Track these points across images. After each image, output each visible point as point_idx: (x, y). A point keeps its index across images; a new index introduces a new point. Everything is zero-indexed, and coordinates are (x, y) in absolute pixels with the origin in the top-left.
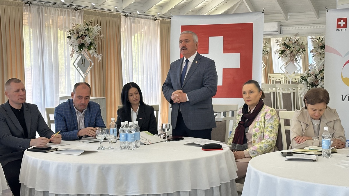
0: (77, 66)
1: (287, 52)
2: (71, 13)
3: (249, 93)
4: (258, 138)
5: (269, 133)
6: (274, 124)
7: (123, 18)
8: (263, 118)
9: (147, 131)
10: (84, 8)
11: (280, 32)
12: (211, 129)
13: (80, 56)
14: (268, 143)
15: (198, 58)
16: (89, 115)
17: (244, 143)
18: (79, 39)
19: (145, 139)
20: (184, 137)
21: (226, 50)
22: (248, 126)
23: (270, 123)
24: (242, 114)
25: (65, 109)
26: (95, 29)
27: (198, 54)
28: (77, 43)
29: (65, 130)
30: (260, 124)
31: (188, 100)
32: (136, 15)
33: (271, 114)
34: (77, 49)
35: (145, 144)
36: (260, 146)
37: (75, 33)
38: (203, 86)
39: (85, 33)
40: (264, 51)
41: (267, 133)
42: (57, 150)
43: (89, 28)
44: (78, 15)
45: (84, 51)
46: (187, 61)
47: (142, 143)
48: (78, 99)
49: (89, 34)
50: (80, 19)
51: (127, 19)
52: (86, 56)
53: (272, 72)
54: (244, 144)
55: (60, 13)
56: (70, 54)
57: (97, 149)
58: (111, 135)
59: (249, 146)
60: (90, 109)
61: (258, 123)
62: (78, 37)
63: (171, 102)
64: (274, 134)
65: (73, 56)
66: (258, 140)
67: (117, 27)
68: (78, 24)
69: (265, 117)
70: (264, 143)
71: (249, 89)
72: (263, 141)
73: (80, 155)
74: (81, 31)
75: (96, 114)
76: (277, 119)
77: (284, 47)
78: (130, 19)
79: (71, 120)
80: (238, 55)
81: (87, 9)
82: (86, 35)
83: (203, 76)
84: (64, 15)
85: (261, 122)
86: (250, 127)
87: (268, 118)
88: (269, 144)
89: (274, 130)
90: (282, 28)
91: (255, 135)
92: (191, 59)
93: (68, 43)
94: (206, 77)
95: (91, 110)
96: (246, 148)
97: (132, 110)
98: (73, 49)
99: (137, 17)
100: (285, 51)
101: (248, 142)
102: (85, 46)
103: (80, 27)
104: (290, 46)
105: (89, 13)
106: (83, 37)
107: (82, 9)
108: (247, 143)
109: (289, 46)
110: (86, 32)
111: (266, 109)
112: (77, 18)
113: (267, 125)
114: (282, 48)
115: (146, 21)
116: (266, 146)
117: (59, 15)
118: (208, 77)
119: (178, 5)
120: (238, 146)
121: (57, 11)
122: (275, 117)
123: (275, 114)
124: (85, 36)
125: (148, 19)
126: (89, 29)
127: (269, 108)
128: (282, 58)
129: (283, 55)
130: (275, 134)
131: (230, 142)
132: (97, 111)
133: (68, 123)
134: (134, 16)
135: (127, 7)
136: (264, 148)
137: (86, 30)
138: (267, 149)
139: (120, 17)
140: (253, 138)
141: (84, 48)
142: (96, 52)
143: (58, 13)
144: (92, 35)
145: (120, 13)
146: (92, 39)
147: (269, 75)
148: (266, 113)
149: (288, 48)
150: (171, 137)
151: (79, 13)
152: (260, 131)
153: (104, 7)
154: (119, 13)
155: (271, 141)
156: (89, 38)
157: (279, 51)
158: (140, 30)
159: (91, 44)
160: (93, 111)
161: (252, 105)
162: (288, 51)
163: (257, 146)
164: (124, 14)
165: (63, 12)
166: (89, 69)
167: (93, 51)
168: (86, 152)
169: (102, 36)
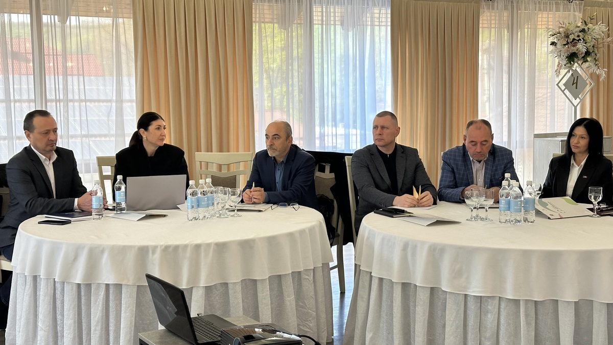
0: (563, 88)
2: (561, 7)
9: (568, 197)
13: (571, 72)
16: (493, 167)
18: (567, 46)
25: (455, 156)
26: (598, 29)
28: (565, 52)
29: (452, 186)
34: (566, 62)
37: (562, 37)
39: (578, 36)
42: (409, 215)
45: (578, 63)
48: (470, 145)
49: (585, 38)
52: (581, 72)
55: (543, 7)
56: (556, 68)
62: (568, 43)
65: (559, 72)
73: (428, 225)
74: (573, 33)
75: (503, 166)
82: (580, 40)
84: (550, 11)
93: (552, 52)
97: (572, 161)
98: (559, 62)
102: (577, 57)
103: (571, 28)
105: (593, 4)
110: (580, 34)
112: (572, 13)
124: (578, 40)
126: (586, 30)
137: (581, 31)
141: (575, 60)
142: (596, 65)
143: (540, 8)
146: (590, 46)
151: (576, 5)
156: (585, 44)
159: (588, 53)
165: (548, 6)
166: (588, 88)
167: (591, 64)
168: (439, 222)
169: (609, 39)
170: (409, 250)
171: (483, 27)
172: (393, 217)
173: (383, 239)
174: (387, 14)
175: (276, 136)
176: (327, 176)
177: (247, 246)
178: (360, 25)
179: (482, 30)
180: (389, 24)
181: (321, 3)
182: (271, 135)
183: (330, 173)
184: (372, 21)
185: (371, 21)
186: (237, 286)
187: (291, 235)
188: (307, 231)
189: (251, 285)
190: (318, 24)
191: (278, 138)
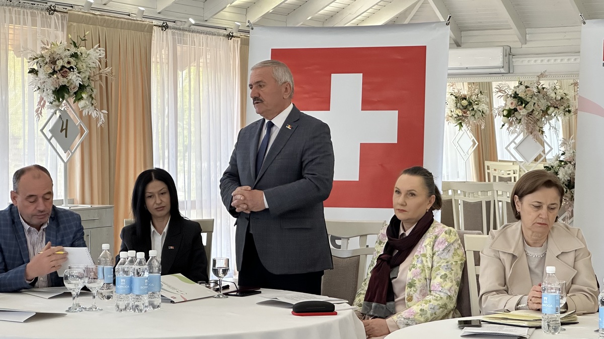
0: (49, 135)
1: (521, 114)
2: (39, 19)
3: (406, 194)
4: (418, 292)
5: (442, 280)
6: (452, 261)
7: (156, 31)
8: (429, 248)
9: (180, 274)
10: (70, 8)
11: (508, 70)
12: (322, 273)
13: (58, 114)
14: (438, 302)
15: (295, 118)
17: (388, 300)
18: (55, 76)
19: (175, 292)
20: (262, 290)
21: (368, 104)
22: (398, 265)
23: (444, 259)
24: (386, 240)
26: (93, 55)
27: (295, 111)
28: (51, 84)
30: (422, 261)
31: (267, 206)
32: (186, 26)
33: (446, 240)
34: (52, 98)
35: (172, 302)
36: (420, 307)
37: (47, 63)
38: (300, 176)
39: (69, 63)
40: (476, 112)
41: (436, 281)
43: (79, 53)
44: (55, 22)
45: (67, 101)
46: (271, 125)
47: (164, 299)
48: (27, 203)
49: (78, 66)
50: (60, 33)
51: (167, 34)
52: (73, 115)
53: (493, 157)
54: (388, 304)
55: (16, 17)
56: (36, 107)
57: (67, 311)
58: (98, 280)
59: (398, 308)
60: (58, 225)
61: (420, 259)
62: (54, 72)
63: (232, 211)
64: (452, 282)
65: (41, 113)
66: (418, 296)
67: (143, 51)
68: (55, 43)
69: (434, 245)
70: (430, 301)
71: (408, 187)
72: (428, 298)
73: (26, 321)
74: (61, 58)
75: (71, 236)
76: (461, 252)
77: (515, 101)
78: (173, 34)
79: (13, 248)
80: (394, 114)
81: (75, 11)
82: (72, 68)
83: (302, 156)
84: (25, 24)
85: (425, 255)
86: (402, 267)
87: (439, 248)
88: (440, 303)
89: (451, 274)
90: (514, 60)
91: (411, 285)
92: (279, 121)
93: (31, 84)
94: (307, 158)
95: (61, 226)
96: (391, 310)
97: (153, 229)
98: (42, 99)
99: (189, 31)
100: (515, 110)
101: (396, 300)
102: (68, 92)
103: (59, 50)
104: (528, 99)
105: (80, 19)
106: (64, 71)
107: (65, 11)
108: (394, 301)
109: (525, 101)
110: (72, 60)
111: (437, 230)
112: (52, 30)
113: (438, 263)
114: (511, 104)
115: (209, 39)
116: (434, 308)
117: (11, 22)
118: (311, 158)
119: (280, 6)
120: (376, 307)
121: (8, 14)
122: (456, 246)
123: (456, 241)
124: (69, 69)
125: (213, 34)
126: (78, 55)
127: (444, 227)
128: (510, 126)
129: (513, 120)
130: (454, 283)
131: (360, 300)
132: (75, 229)
133: (6, 254)
134: (181, 27)
135: (167, 8)
136: (429, 312)
137: (72, 56)
138: (435, 314)
139: (150, 29)
140: (407, 290)
141: (66, 95)
142: (92, 104)
143: (11, 18)
144: (84, 67)
145: (150, 20)
146: (85, 77)
147: (487, 163)
148: (436, 237)
149: (523, 105)
150: (233, 288)
151: (58, 19)
152: (423, 275)
153: (113, 6)
154: (148, 20)
155: (445, 297)
156: (78, 75)
157: (503, 111)
158: (195, 60)
159: (82, 87)
160: (65, 228)
161: (408, 221)
162: (523, 112)
163: (416, 308)
164: (160, 23)
165: (22, 16)
166: (78, 141)
167: (87, 102)
168: (39, 316)
169: (108, 70)
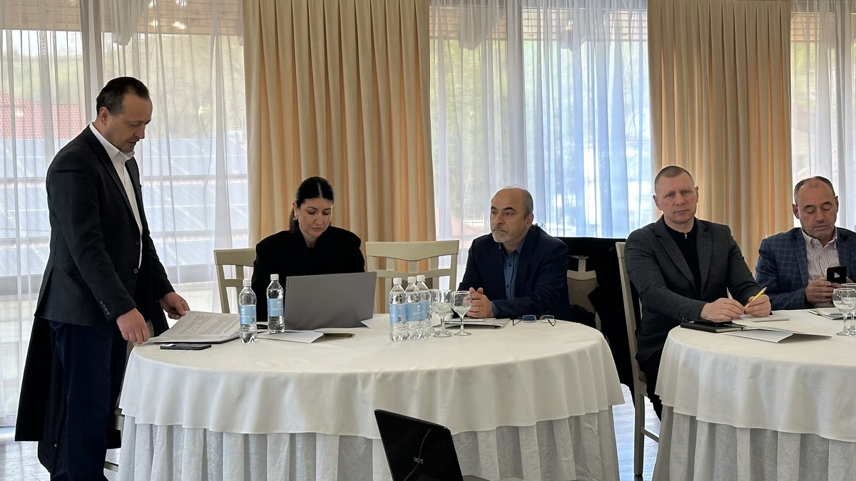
42: (742, 328)
73: (778, 342)
168: (797, 337)
170: (762, 376)
171: (796, 41)
172: (715, 332)
173: (715, 363)
174: (641, 21)
175: (508, 211)
176: (582, 275)
177: (503, 373)
178: (599, 40)
179: (795, 45)
180: (646, 37)
181: (536, 5)
182: (500, 208)
183: (586, 271)
184: (618, 34)
185: (615, 34)
186: (491, 437)
187: (566, 358)
188: (588, 353)
189: (511, 435)
190: (533, 40)
191: (512, 214)
